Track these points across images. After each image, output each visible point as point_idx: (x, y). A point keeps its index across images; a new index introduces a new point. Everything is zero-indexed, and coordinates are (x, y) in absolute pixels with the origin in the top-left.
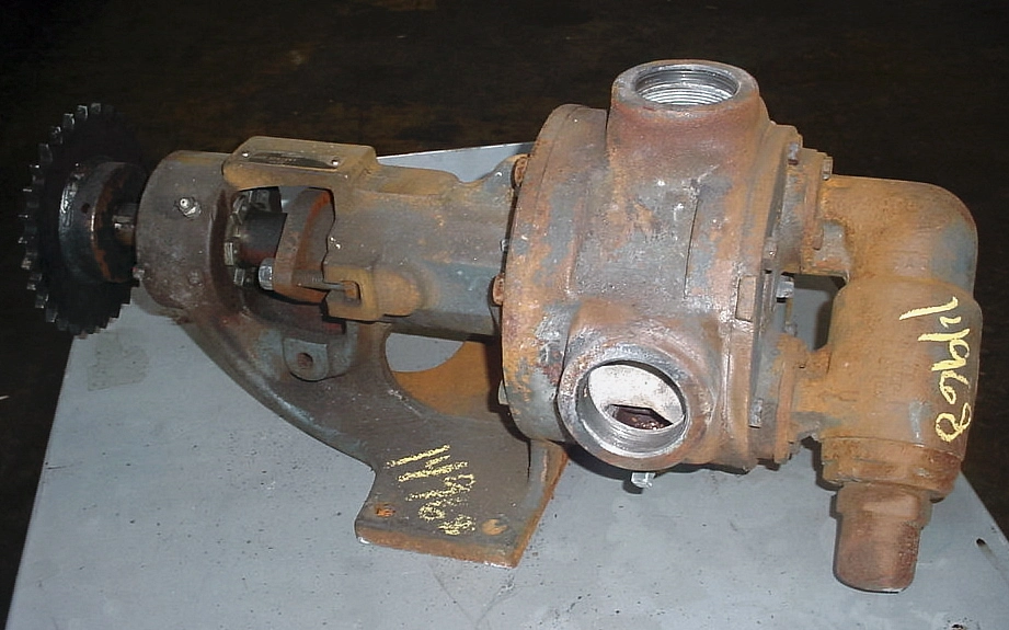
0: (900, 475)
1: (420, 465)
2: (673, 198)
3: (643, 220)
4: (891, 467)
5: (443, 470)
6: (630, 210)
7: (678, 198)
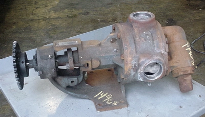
0: (189, 72)
1: (100, 96)
2: (147, 35)
3: (143, 39)
4: (188, 71)
5: (105, 95)
6: (140, 38)
7: (148, 35)
